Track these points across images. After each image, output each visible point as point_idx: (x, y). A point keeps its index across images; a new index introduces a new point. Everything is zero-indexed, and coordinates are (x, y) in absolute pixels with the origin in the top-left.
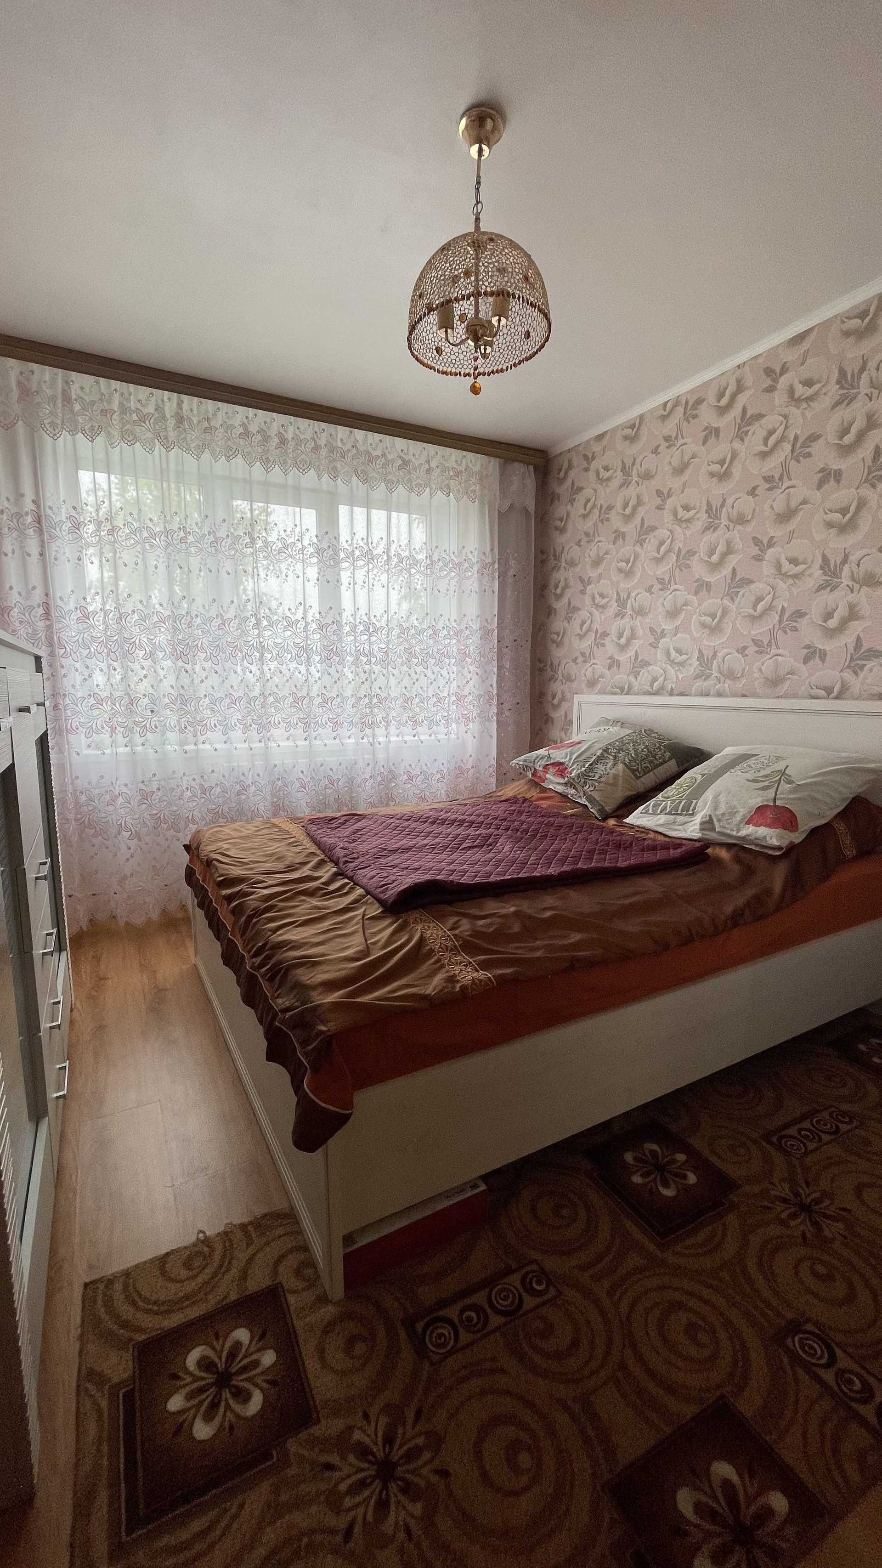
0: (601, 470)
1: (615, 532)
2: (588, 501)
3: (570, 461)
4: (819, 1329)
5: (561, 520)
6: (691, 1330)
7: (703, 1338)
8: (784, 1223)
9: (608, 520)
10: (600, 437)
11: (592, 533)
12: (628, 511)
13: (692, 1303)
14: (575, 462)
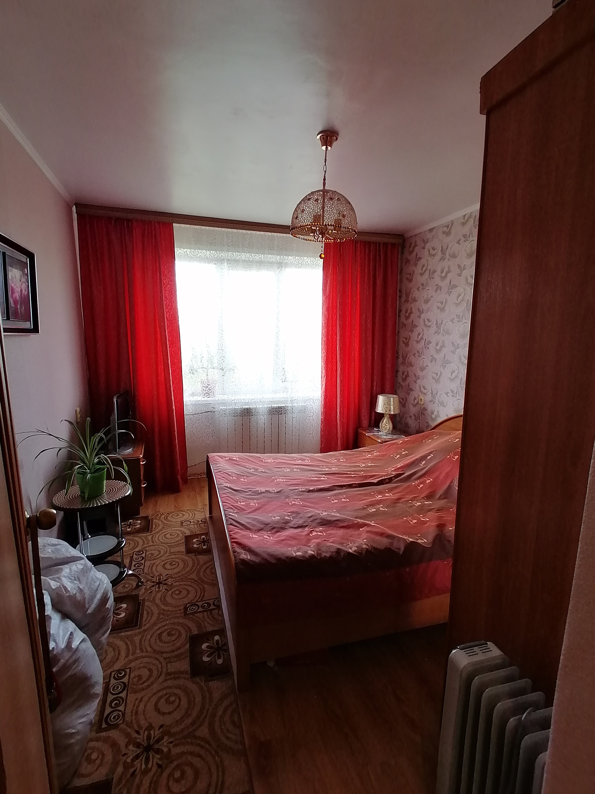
0: (431, 249)
1: (436, 285)
2: (424, 266)
3: (415, 242)
4: (190, 603)
5: (410, 274)
6: (169, 634)
7: (173, 632)
8: (158, 592)
9: (433, 278)
10: (431, 230)
11: (425, 284)
12: (443, 274)
13: (163, 629)
14: (418, 243)
